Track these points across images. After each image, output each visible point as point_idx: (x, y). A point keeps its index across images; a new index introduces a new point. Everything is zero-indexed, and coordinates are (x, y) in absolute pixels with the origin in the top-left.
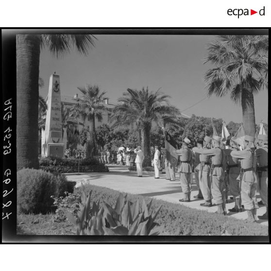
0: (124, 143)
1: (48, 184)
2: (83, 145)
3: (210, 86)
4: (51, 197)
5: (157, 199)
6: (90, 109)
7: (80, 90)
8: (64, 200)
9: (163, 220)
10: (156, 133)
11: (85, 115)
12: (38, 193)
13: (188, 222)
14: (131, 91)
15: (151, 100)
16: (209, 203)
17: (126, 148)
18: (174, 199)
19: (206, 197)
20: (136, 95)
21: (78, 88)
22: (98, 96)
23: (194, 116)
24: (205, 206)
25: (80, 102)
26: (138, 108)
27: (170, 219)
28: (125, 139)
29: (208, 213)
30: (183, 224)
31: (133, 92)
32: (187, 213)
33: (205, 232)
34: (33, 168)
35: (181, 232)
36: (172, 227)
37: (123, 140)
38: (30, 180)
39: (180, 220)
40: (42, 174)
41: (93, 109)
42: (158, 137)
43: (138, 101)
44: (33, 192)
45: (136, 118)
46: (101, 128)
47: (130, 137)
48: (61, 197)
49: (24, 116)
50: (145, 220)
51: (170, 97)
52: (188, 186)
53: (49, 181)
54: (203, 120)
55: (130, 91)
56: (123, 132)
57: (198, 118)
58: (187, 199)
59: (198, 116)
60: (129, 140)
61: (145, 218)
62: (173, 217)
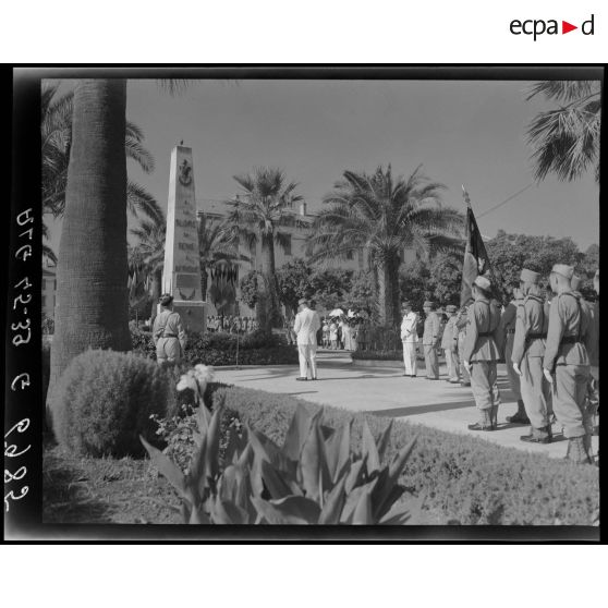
0: (341, 300)
1: (145, 386)
2: (252, 306)
3: (542, 152)
4: (152, 416)
5: (412, 424)
6: (262, 224)
7: (240, 181)
8: (180, 425)
9: (428, 478)
10: (415, 275)
11: (251, 238)
12: (121, 407)
13: (494, 484)
14: (353, 175)
15: (401, 197)
16: (545, 435)
17: (346, 311)
18: (455, 424)
19: (537, 420)
20: (365, 186)
21: (236, 178)
22: (281, 193)
23: (502, 234)
24: (534, 441)
25: (239, 209)
26: (369, 215)
27: (446, 475)
28: (344, 292)
29: (549, 460)
30: (479, 490)
31: (358, 180)
32: (492, 459)
33: (544, 514)
34: (110, 349)
35: (476, 512)
36: (452, 496)
37: (340, 294)
38: (101, 377)
39: (473, 478)
40: (130, 362)
41: (268, 223)
42: (418, 283)
43: (368, 200)
44: (109, 404)
45: (365, 239)
46: (290, 267)
47: (356, 284)
48: (174, 419)
49: (91, 228)
50: (369, 480)
51: (444, 187)
52: (491, 392)
53: (148, 380)
54: (524, 241)
55: (350, 176)
56: (339, 276)
57: (511, 238)
58: (489, 424)
59: (512, 233)
60: (352, 293)
61: (370, 471)
62: (452, 470)
